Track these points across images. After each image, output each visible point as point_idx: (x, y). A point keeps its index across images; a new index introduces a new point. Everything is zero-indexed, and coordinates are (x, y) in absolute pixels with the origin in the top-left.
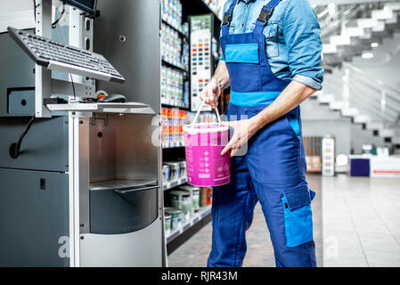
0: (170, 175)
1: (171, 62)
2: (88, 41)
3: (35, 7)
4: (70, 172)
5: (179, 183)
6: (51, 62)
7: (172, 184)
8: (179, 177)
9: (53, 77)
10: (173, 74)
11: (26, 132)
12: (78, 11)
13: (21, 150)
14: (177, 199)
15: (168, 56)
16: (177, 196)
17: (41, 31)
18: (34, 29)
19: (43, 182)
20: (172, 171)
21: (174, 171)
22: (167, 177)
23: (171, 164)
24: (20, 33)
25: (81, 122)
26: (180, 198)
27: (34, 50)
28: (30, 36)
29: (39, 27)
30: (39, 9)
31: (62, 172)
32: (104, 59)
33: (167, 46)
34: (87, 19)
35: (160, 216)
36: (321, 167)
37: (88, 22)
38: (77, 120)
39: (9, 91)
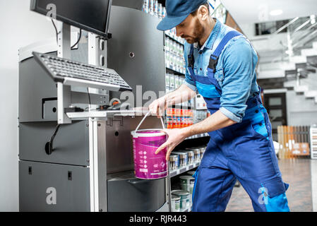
0: (179, 163)
1: (178, 70)
2: (103, 58)
3: (57, 34)
4: (91, 167)
5: (187, 169)
6: (66, 79)
7: (181, 171)
8: (187, 164)
9: (72, 90)
10: (180, 80)
11: (55, 134)
12: (95, 35)
13: (53, 148)
14: (186, 183)
15: (175, 65)
16: (186, 180)
17: (62, 53)
18: (56, 52)
19: (70, 174)
20: (181, 160)
21: (183, 159)
22: (177, 164)
23: (181, 153)
24: (42, 56)
25: (99, 125)
26: (188, 182)
27: (52, 70)
28: (51, 58)
29: (60, 50)
30: (60, 36)
31: (85, 166)
32: (115, 73)
33: (175, 58)
34: (101, 41)
35: (167, 201)
36: (310, 152)
37: (103, 43)
38: (96, 123)
39: (44, 100)
